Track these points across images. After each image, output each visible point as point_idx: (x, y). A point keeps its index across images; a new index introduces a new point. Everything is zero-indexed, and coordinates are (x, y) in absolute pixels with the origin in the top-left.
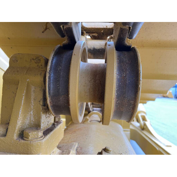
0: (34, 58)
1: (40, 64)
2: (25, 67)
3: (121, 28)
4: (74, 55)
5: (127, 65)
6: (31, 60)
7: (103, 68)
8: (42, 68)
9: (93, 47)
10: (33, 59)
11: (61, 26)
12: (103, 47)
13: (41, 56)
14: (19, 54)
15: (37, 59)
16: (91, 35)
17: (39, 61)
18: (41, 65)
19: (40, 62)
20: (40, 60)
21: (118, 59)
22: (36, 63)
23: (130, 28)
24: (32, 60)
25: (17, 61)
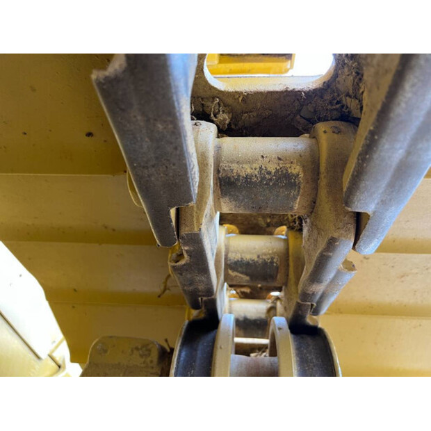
0: (140, 347)
1: (149, 359)
2: (119, 364)
3: (298, 303)
4: (221, 348)
5: (314, 369)
6: (132, 351)
7: (271, 369)
8: (152, 368)
9: (243, 315)
10: (137, 349)
11: (200, 299)
12: (263, 316)
13: (153, 343)
14: (111, 337)
15: (144, 349)
16: (238, 291)
17: (147, 353)
18: (151, 362)
19: (150, 355)
20: (150, 350)
21: (297, 355)
22: (141, 356)
23: (312, 305)
24: (135, 351)
25: (105, 351)
